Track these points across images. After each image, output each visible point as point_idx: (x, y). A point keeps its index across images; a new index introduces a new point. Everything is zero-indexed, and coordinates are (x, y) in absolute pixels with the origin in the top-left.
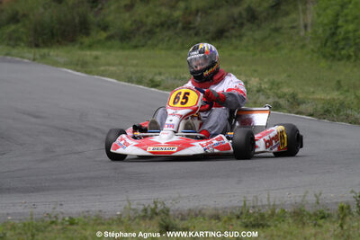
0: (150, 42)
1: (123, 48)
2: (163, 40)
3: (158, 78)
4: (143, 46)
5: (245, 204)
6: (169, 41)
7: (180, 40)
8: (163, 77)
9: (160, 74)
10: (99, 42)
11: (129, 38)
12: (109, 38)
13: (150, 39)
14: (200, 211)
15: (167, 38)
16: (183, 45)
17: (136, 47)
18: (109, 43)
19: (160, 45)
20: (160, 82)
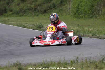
0: (25, 15)
1: (17, 16)
3: (26, 25)
4: (23, 16)
5: (43, 61)
6: (30, 14)
7: (33, 14)
8: (27, 25)
9: (27, 24)
10: (10, 15)
15: (30, 13)
16: (34, 15)
17: (20, 16)
18: (13, 15)
19: (28, 15)
20: (26, 26)
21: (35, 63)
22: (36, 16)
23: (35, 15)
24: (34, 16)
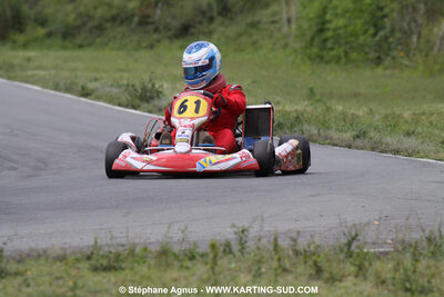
0: (98, 40)
1: (64, 48)
2: (114, 38)
3: (91, 86)
4: (90, 45)
5: (96, 242)
7: (135, 38)
8: (97, 85)
9: (96, 80)
10: (35, 40)
11: (73, 36)
12: (49, 35)
13: (98, 36)
14: (45, 251)
15: (119, 36)
16: (139, 44)
17: (81, 46)
18: (48, 41)
19: (111, 44)
20: (93, 91)
21: (64, 249)
22: (146, 48)
23: (145, 44)
24: (138, 47)
